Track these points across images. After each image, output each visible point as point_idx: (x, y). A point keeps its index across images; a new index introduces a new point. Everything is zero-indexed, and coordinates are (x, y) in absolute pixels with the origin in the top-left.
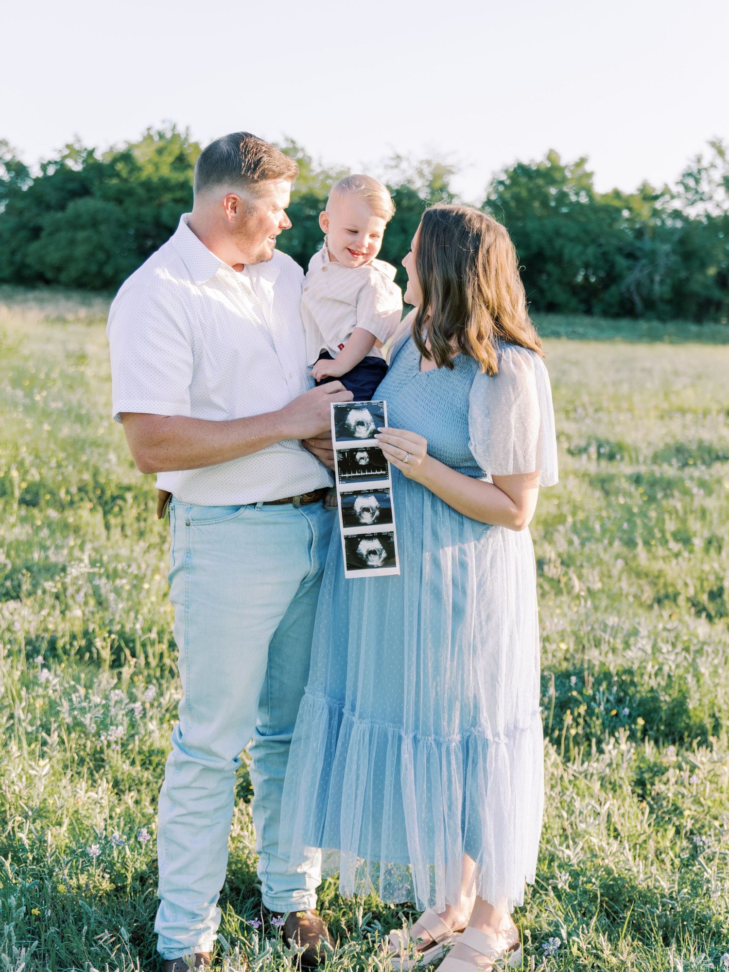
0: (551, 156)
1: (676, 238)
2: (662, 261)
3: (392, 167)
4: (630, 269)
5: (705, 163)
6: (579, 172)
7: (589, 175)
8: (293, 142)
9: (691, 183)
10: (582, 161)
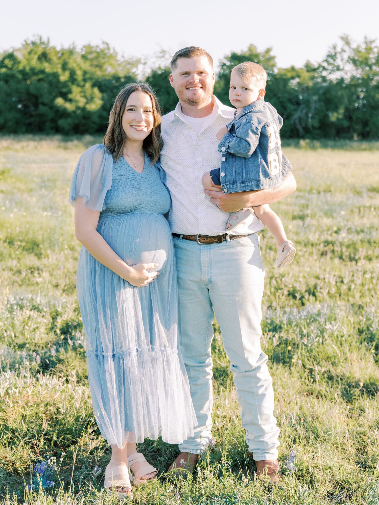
0: (251, 47)
1: (321, 92)
2: (313, 106)
3: (160, 57)
4: (295, 110)
5: (339, 49)
6: (267, 56)
7: (273, 58)
8: (107, 44)
9: (331, 61)
10: (268, 51)
